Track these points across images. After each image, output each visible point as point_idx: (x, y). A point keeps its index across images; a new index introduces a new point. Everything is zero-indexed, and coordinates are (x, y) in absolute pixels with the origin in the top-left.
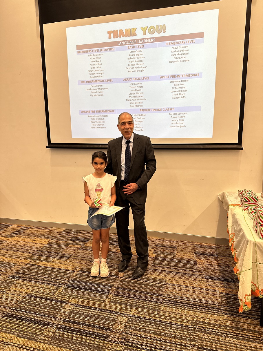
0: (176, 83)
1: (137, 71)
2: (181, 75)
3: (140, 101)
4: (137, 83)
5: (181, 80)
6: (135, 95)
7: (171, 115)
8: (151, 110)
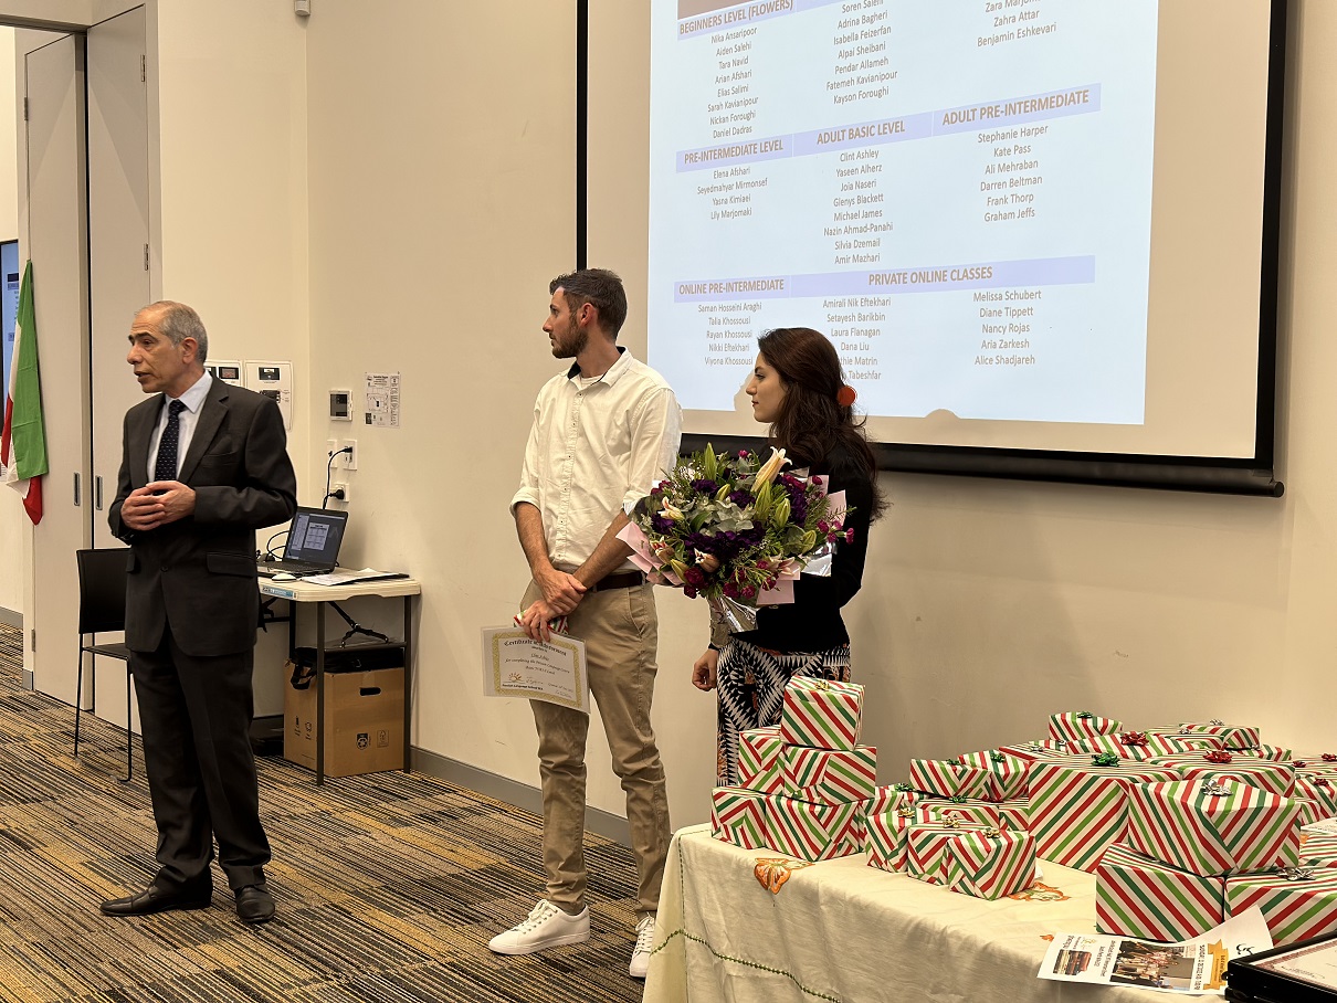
0: (1000, 144)
1: (864, 95)
2: (1020, 104)
3: (871, 236)
4: (862, 150)
5: (1017, 128)
6: (853, 209)
7: (981, 304)
8: (908, 280)
